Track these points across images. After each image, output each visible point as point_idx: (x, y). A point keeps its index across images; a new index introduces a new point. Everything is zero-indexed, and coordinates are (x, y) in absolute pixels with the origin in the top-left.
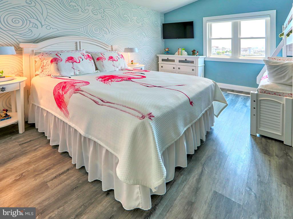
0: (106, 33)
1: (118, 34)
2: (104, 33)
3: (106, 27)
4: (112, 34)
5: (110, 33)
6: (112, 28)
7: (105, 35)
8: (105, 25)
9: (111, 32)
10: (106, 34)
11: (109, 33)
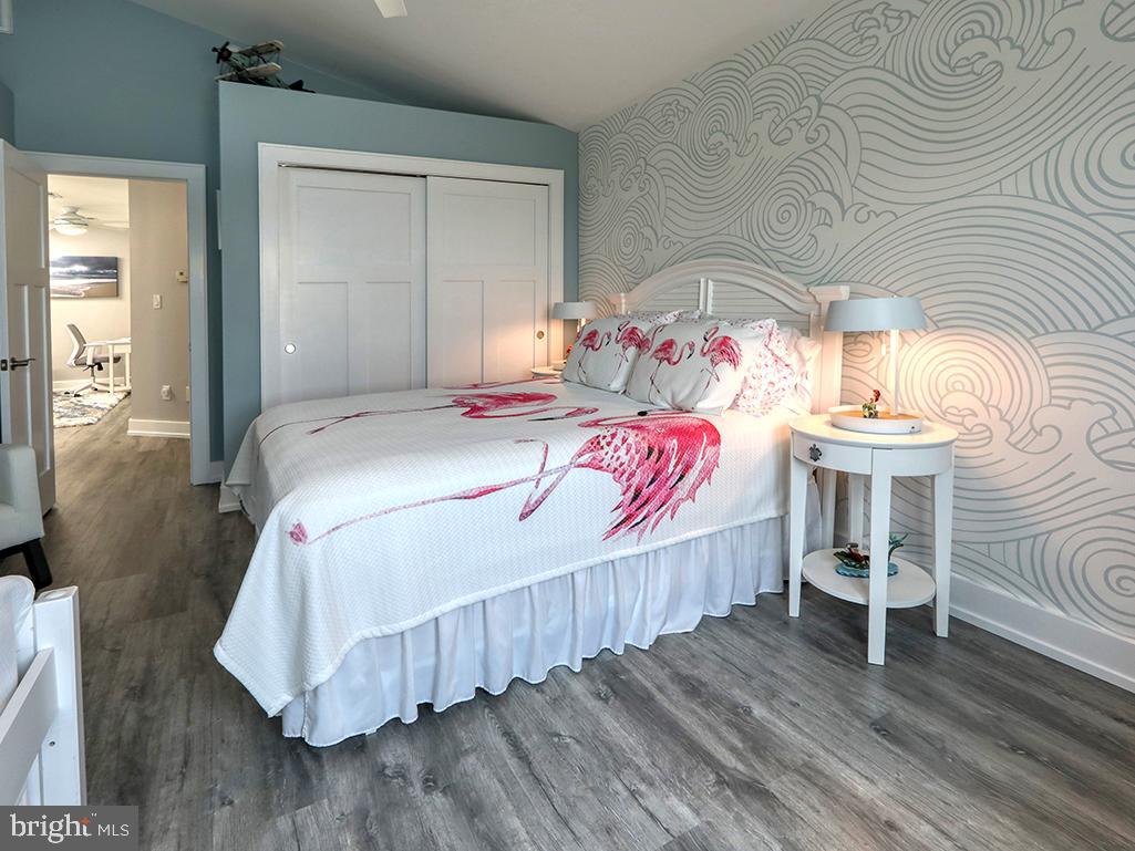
0: (828, 221)
1: (899, 210)
2: (814, 223)
3: (828, 187)
4: (862, 215)
5: (850, 214)
6: (860, 182)
7: (820, 232)
8: (822, 177)
9: (854, 209)
10: (824, 224)
11: (844, 212)
